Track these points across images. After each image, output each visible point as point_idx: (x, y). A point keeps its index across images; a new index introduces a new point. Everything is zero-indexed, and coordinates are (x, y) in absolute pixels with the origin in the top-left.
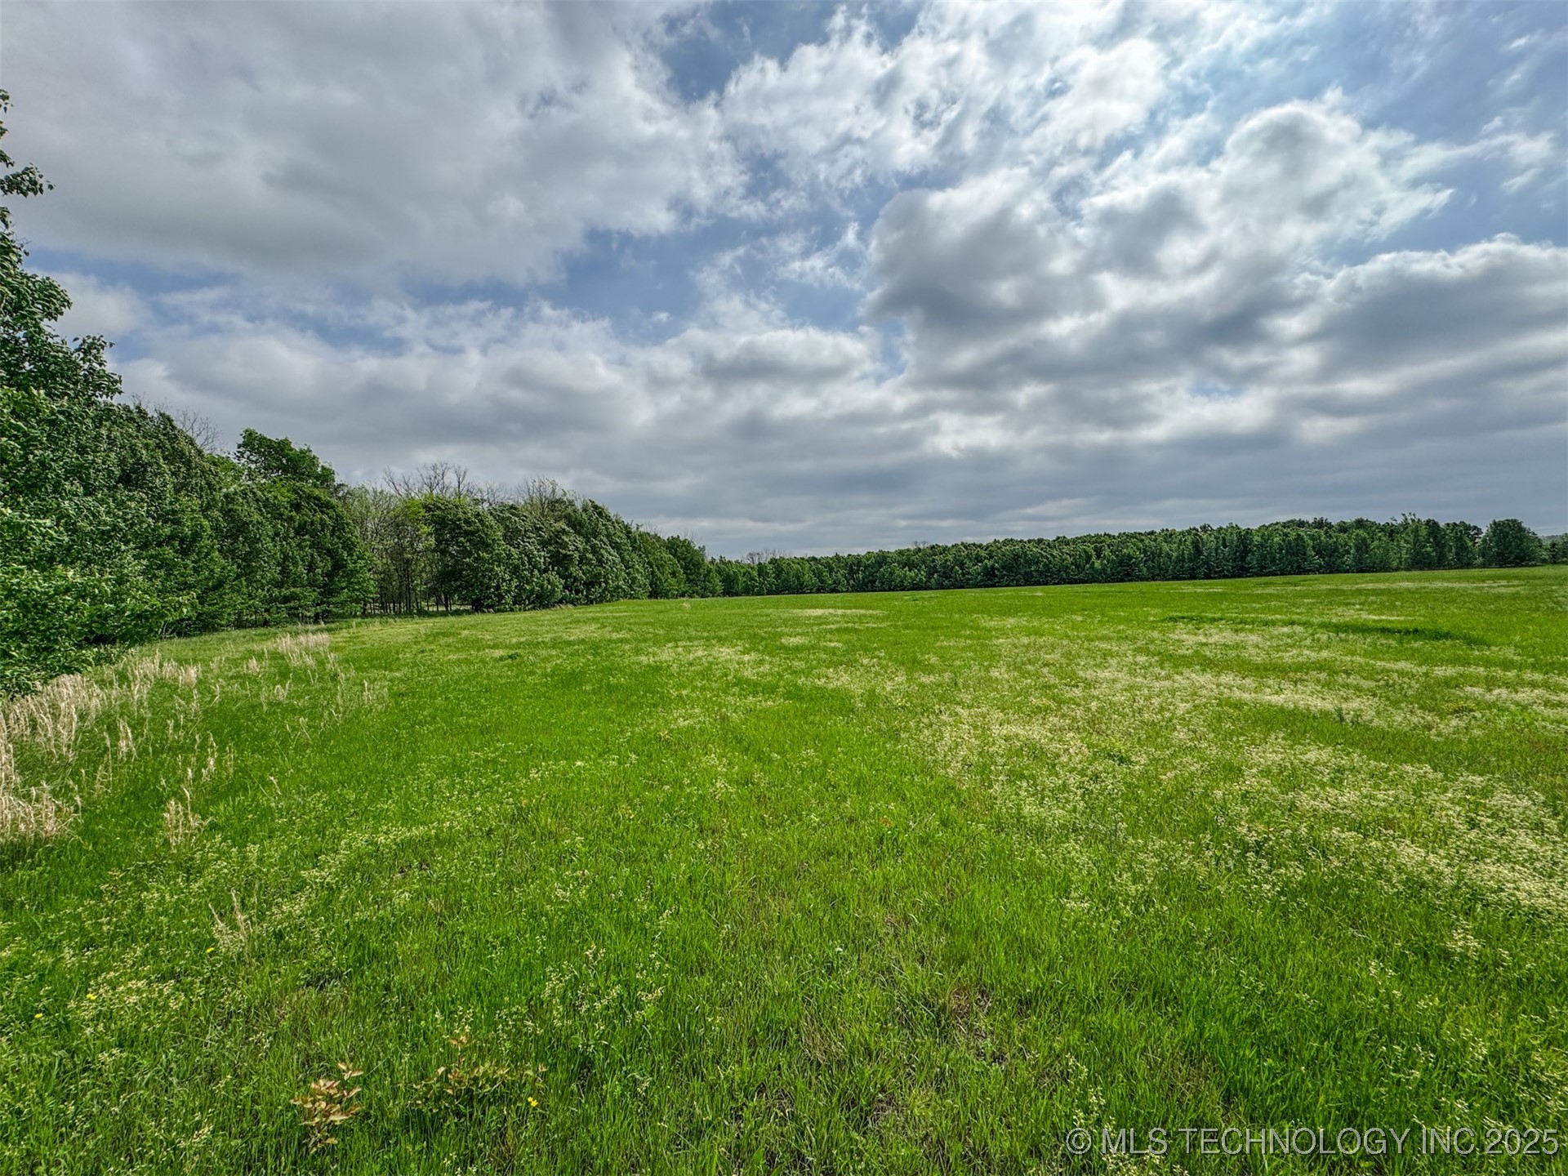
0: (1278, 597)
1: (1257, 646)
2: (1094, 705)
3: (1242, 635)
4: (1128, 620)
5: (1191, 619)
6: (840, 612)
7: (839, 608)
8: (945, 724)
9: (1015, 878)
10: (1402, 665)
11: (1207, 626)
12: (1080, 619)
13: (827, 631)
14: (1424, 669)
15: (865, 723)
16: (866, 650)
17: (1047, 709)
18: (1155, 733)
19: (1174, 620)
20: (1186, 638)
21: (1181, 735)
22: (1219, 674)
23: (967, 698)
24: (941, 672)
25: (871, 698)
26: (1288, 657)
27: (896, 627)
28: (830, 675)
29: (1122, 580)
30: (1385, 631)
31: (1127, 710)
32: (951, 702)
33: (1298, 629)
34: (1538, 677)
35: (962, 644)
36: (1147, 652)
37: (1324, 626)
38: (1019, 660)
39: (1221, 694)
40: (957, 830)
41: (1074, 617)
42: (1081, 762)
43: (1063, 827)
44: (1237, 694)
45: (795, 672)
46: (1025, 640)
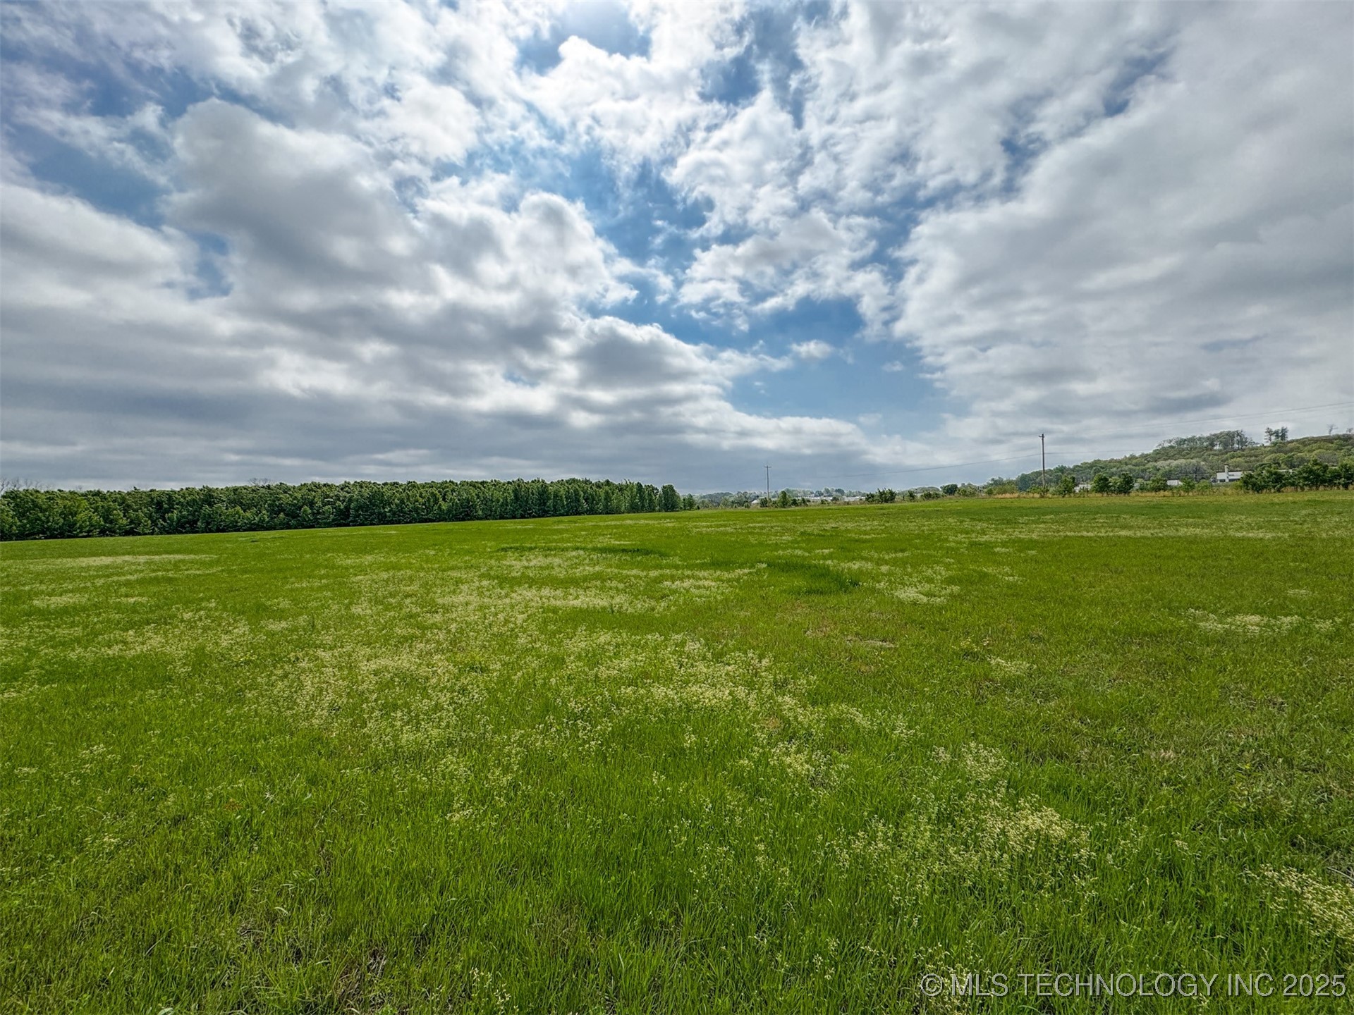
0: (567, 531)
1: (560, 566)
2: (453, 627)
3: (549, 560)
4: (469, 552)
5: (517, 549)
6: (142, 559)
7: (140, 554)
8: (304, 671)
9: (398, 812)
10: (634, 572)
11: (527, 553)
12: (433, 553)
13: (120, 584)
14: (645, 573)
15: (192, 691)
16: (187, 604)
17: (413, 637)
18: (504, 642)
19: (505, 550)
20: (515, 564)
21: (522, 640)
22: (540, 589)
23: (329, 639)
24: (295, 616)
25: (200, 661)
26: (578, 572)
27: (230, 572)
28: (129, 639)
29: (463, 520)
30: (624, 551)
31: (480, 627)
32: (309, 646)
33: (581, 552)
34: (689, 573)
35: (317, 584)
36: (489, 577)
37: (595, 549)
38: (380, 594)
39: (543, 603)
40: (329, 784)
41: (427, 551)
42: (448, 681)
43: (438, 745)
44: (553, 602)
45: (63, 644)
46: (384, 575)
